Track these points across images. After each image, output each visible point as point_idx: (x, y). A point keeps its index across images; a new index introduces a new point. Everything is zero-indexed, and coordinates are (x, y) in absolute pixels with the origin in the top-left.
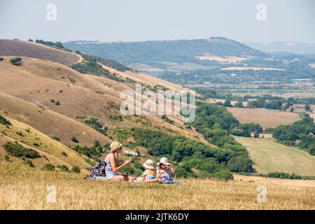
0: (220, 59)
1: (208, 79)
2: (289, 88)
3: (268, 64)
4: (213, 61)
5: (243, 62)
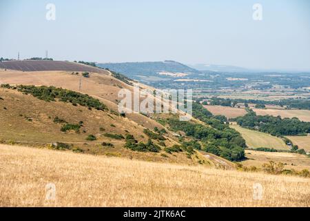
0: (171, 74)
2: (220, 93)
3: (202, 78)
5: (186, 76)
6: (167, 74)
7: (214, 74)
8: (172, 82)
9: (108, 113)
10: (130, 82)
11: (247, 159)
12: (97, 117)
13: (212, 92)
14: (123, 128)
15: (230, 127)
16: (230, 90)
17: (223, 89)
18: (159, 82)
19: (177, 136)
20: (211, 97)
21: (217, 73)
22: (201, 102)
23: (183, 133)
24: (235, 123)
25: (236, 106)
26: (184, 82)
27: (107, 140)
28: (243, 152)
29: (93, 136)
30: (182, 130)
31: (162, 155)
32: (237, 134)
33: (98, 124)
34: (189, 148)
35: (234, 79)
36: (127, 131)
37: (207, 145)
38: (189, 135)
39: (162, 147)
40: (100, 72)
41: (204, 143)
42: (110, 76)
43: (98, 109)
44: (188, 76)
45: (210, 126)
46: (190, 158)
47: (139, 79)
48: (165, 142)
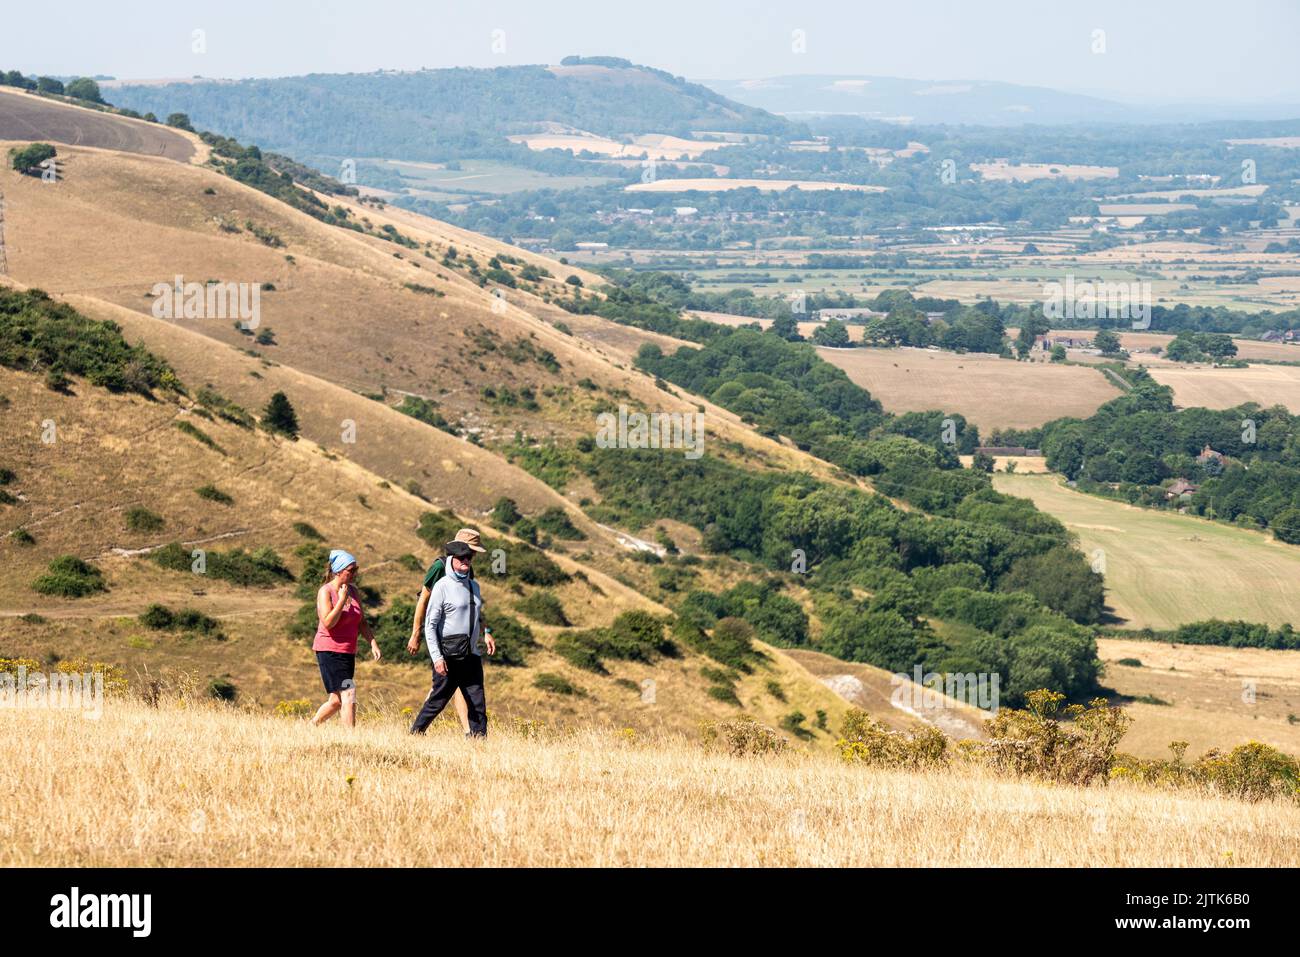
0: (610, 148)
1: (592, 231)
2: (933, 263)
3: (813, 166)
4: (586, 154)
5: (706, 156)
6: (578, 145)
7: (894, 138)
8: (611, 197)
9: (183, 415)
10: (334, 202)
11: (1113, 697)
12: (109, 442)
13: (878, 262)
14: (286, 511)
15: (1000, 486)
16: (1001, 245)
17: (954, 240)
18: (528, 200)
19: (649, 558)
20: (873, 294)
21: (912, 134)
22: (806, 329)
23: (688, 536)
24: (1036, 462)
25: (1037, 350)
26: (693, 195)
27: (175, 596)
28: (1089, 654)
29: (82, 569)
30: (679, 514)
31: (546, 682)
32: (1049, 535)
33: (113, 482)
34: (724, 635)
35: (1027, 172)
36: (307, 530)
37: (849, 609)
38: (727, 544)
39: (544, 632)
40: (131, 143)
41: (830, 601)
42: (198, 164)
43: (116, 386)
44: (720, 157)
45: (865, 486)
46: (728, 696)
47: (394, 181)
48: (560, 593)
